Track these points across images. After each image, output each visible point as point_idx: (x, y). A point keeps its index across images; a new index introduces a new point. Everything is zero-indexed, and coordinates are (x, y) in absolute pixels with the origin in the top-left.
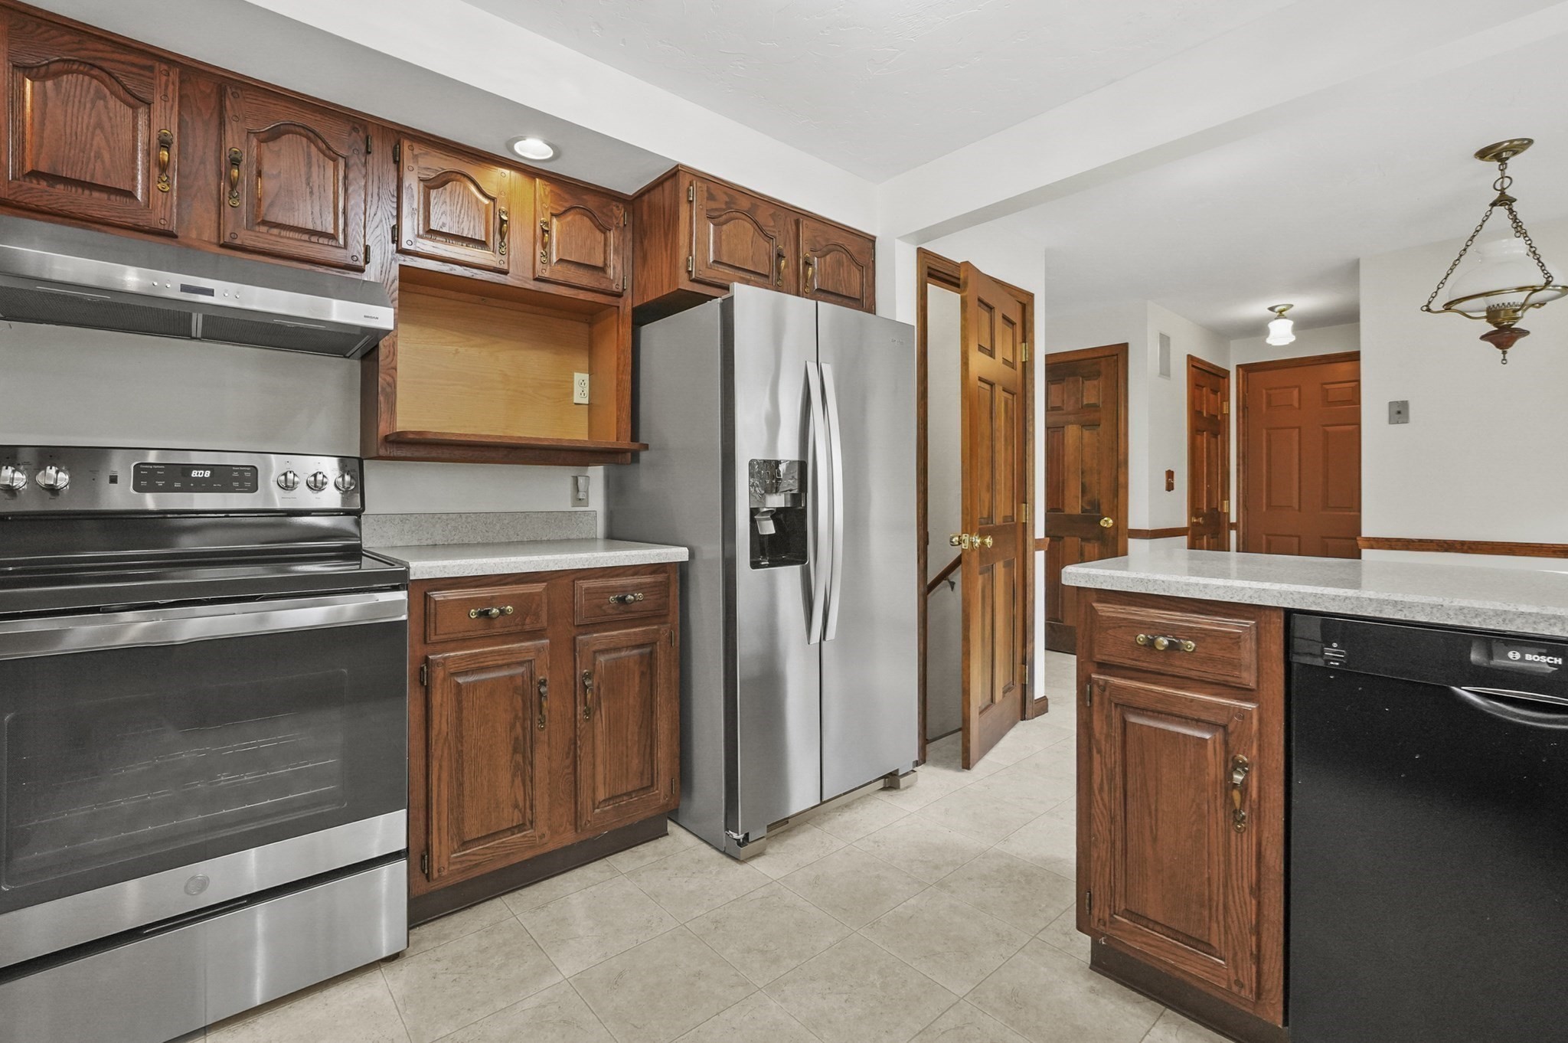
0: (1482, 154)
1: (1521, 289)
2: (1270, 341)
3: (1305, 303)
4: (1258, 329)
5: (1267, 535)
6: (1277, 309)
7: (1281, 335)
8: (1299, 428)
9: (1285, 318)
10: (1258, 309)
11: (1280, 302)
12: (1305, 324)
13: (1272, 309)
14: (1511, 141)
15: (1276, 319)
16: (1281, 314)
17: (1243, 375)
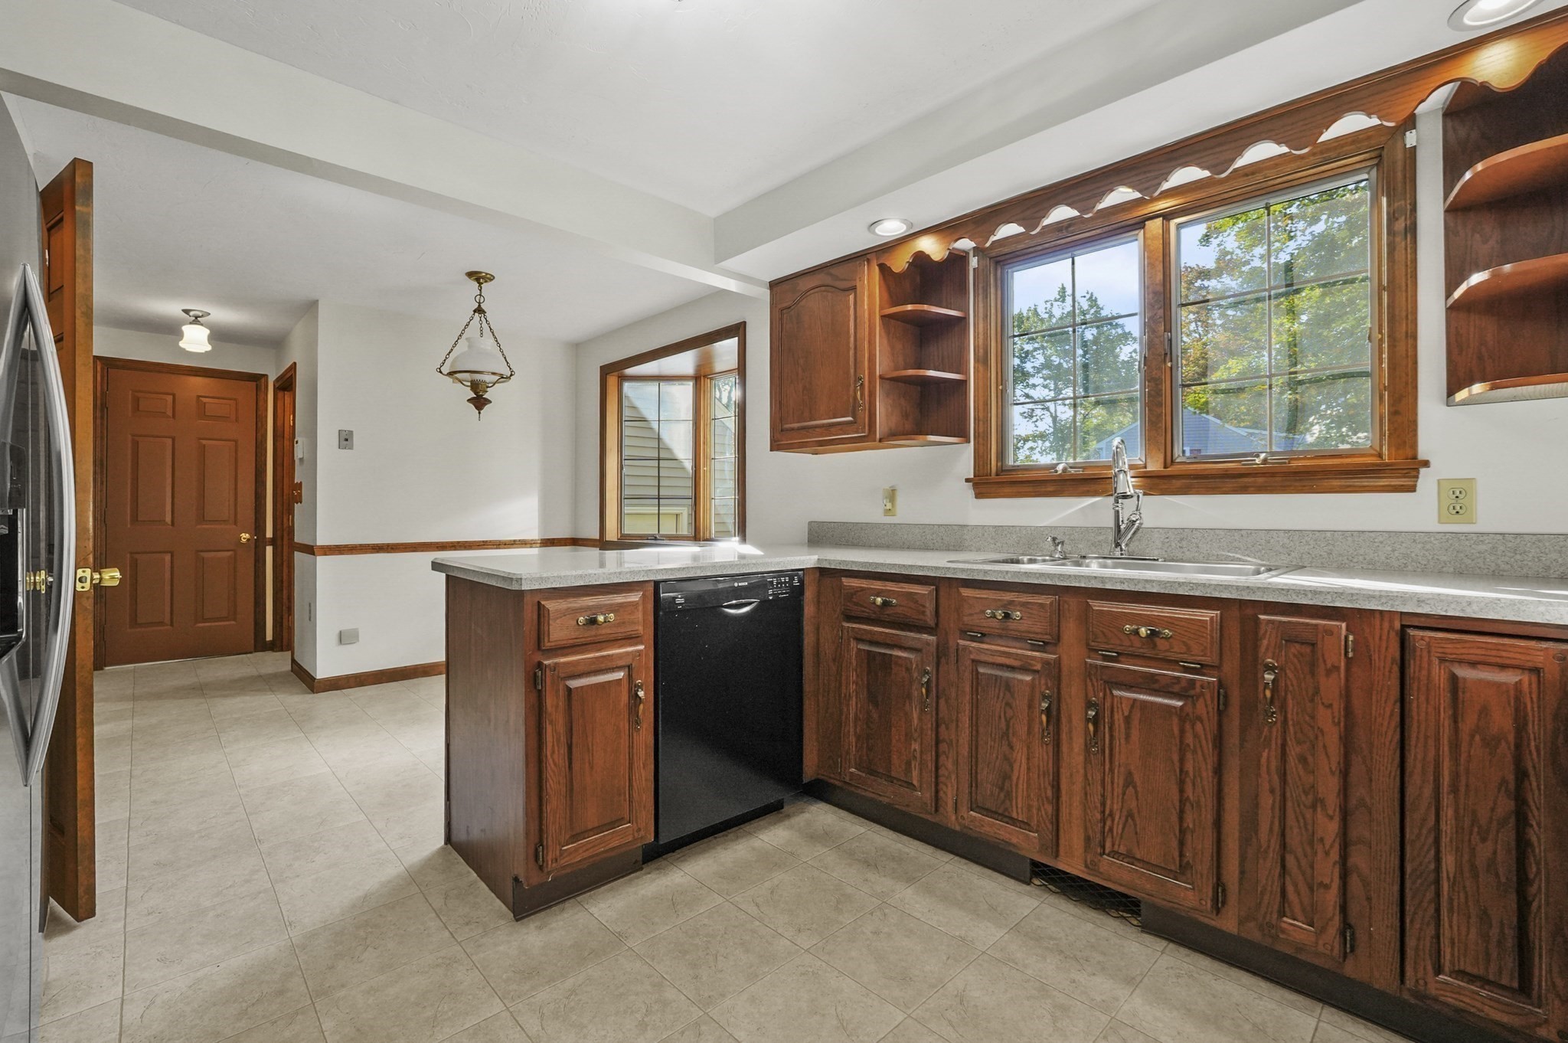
0: (470, 274)
1: (494, 374)
2: (182, 344)
3: (224, 315)
4: (171, 329)
5: (131, 553)
6: (192, 313)
7: (195, 340)
8: (174, 439)
9: (202, 325)
10: (170, 308)
11: (197, 307)
12: (219, 335)
13: (186, 312)
14: (487, 274)
15: (191, 323)
16: (196, 320)
17: (102, 369)
